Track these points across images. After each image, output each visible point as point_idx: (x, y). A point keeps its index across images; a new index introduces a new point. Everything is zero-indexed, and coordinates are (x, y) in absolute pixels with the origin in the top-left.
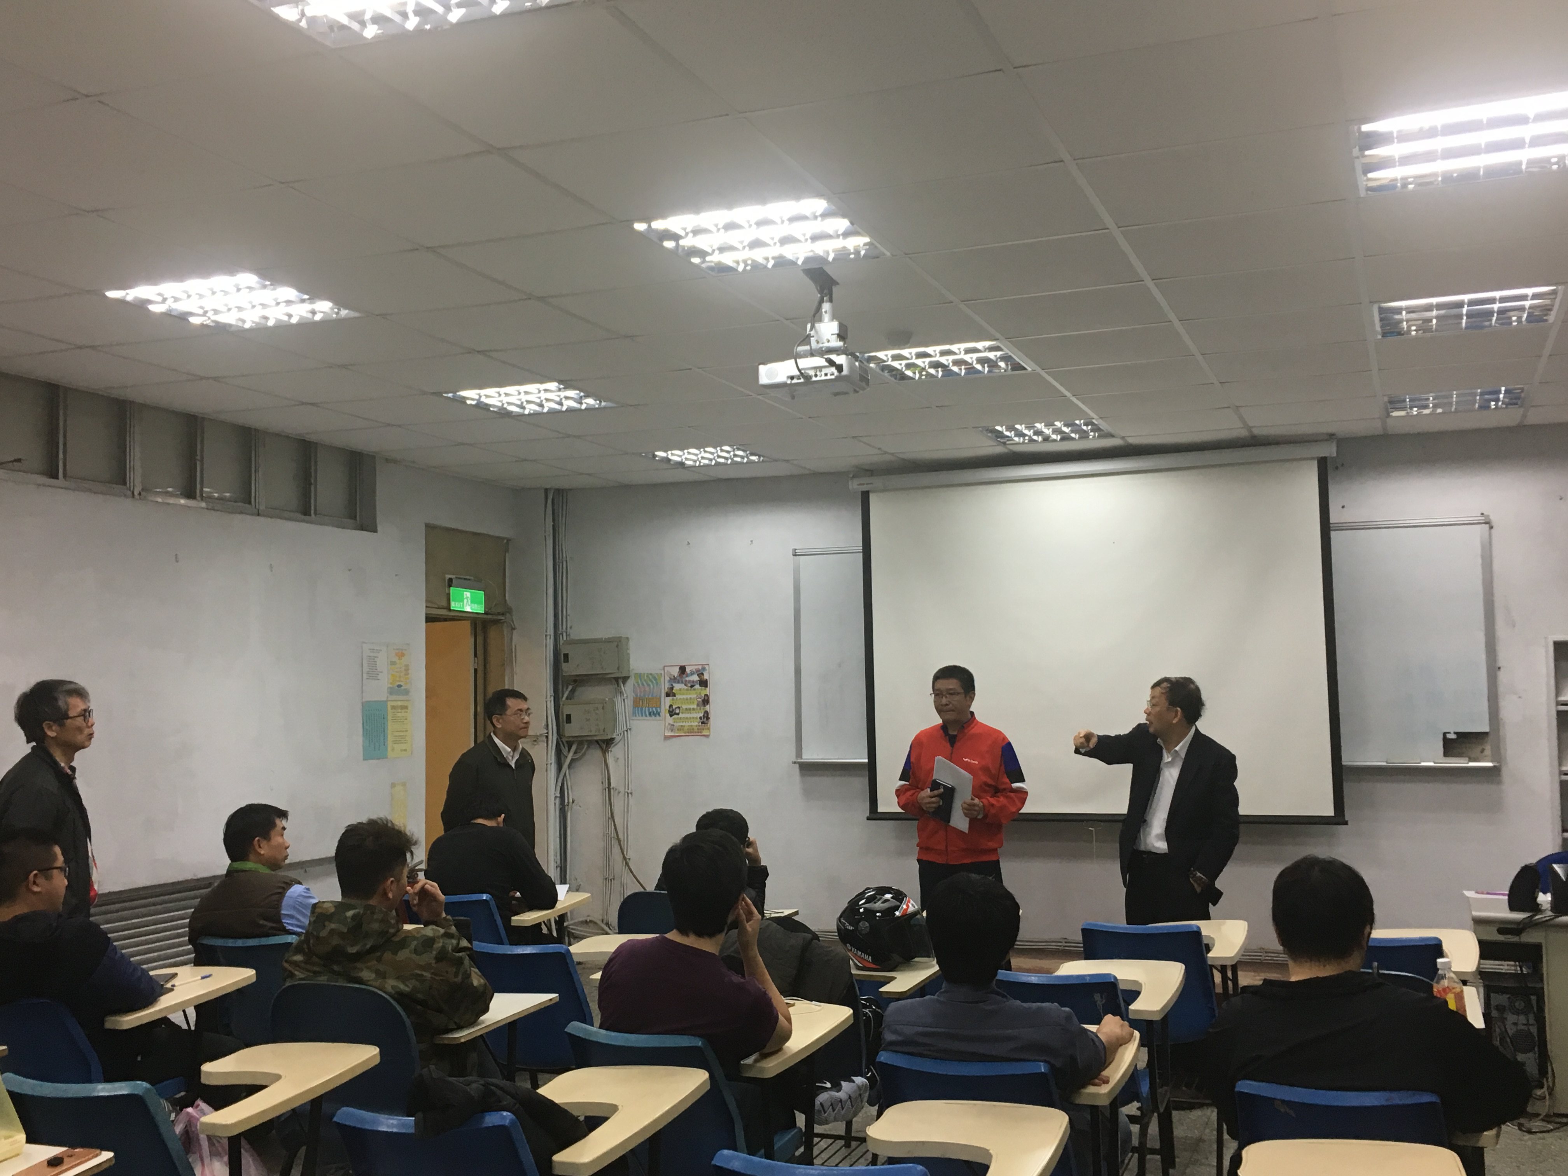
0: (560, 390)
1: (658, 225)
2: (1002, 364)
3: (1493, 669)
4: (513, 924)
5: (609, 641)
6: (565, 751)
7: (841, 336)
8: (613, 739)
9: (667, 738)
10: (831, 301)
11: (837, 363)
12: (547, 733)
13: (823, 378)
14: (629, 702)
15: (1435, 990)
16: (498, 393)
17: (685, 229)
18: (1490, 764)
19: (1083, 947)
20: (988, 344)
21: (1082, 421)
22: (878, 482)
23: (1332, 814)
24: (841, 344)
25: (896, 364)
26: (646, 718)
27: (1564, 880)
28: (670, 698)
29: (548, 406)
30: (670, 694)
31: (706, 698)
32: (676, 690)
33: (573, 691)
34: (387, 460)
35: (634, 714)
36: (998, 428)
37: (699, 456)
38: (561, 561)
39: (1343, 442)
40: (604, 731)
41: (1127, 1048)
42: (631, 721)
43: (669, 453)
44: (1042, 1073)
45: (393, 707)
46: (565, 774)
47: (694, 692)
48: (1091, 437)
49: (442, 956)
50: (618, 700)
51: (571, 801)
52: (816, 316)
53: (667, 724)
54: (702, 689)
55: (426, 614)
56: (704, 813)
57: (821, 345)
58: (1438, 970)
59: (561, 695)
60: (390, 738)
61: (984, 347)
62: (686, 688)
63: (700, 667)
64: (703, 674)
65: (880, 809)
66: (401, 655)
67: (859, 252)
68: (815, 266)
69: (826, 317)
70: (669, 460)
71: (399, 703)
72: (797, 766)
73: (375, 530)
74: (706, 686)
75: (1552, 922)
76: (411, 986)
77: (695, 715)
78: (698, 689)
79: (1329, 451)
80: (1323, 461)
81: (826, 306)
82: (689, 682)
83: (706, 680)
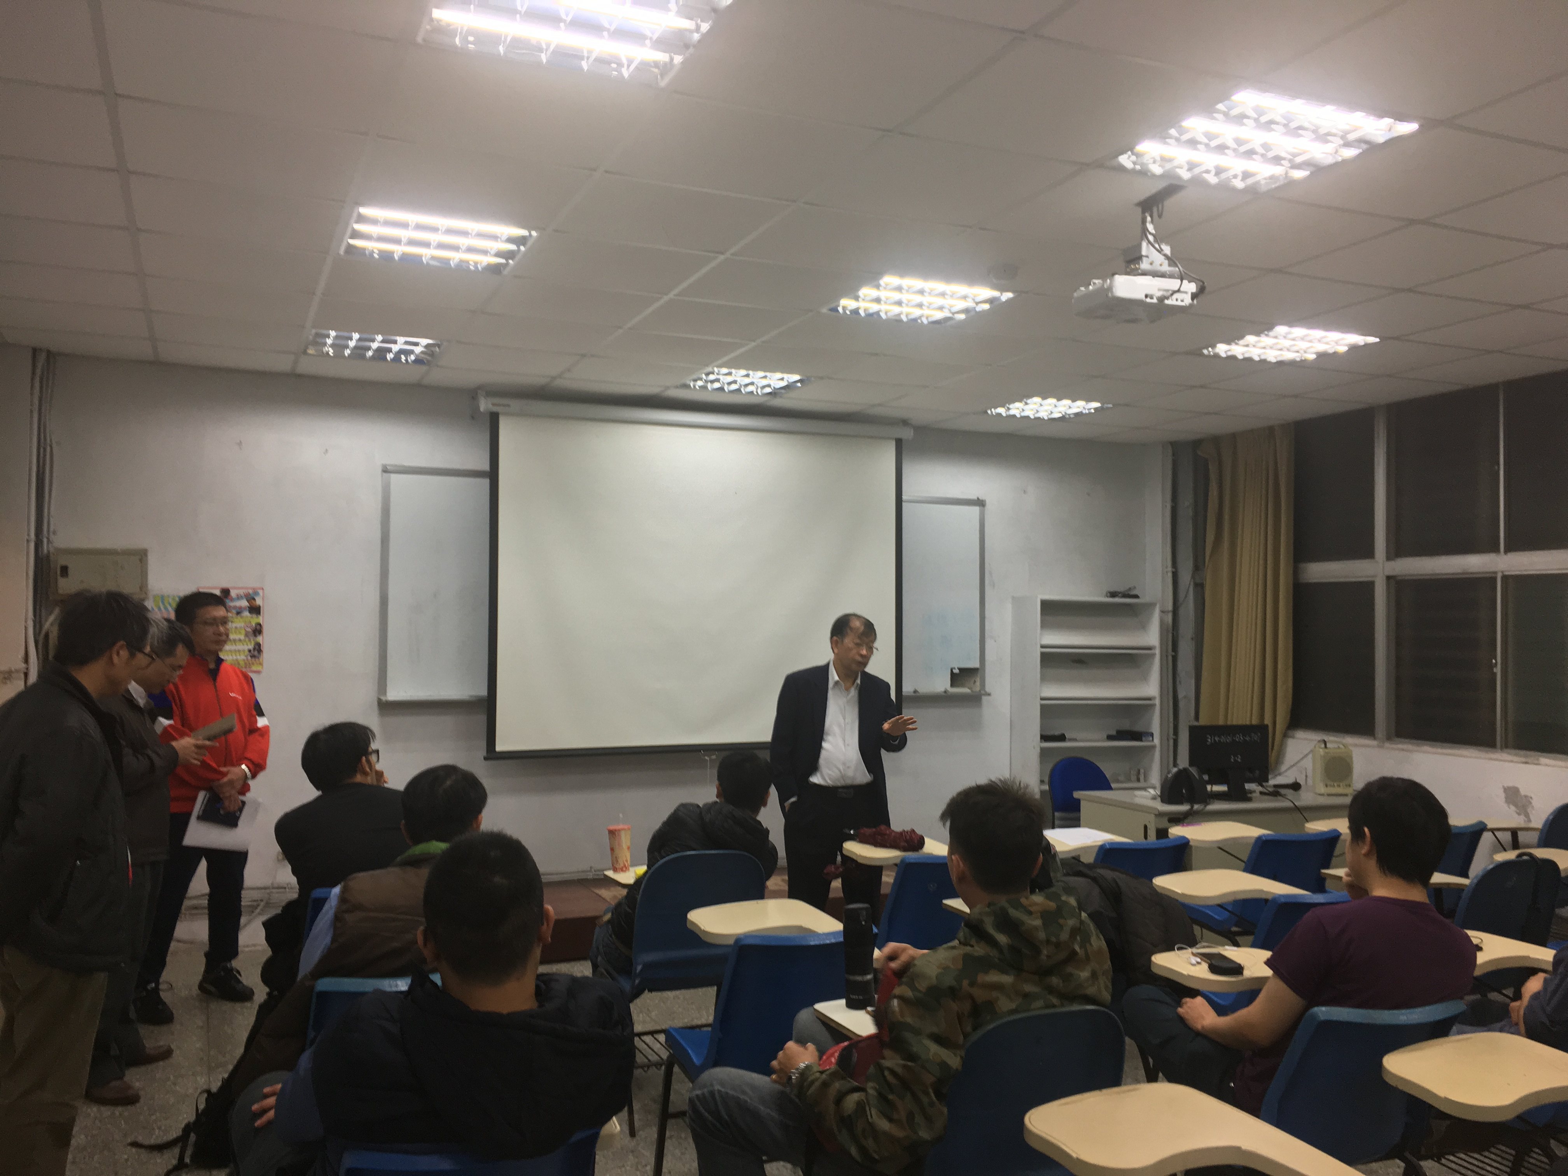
3: (983, 620)
5: (129, 553)
12: (27, 668)
18: (978, 691)
24: (1175, 270)
31: (258, 627)
38: (44, 445)
47: (241, 619)
54: (252, 617)
63: (251, 591)
64: (254, 599)
65: (499, 748)
72: (379, 704)
74: (259, 613)
77: (240, 647)
78: (247, 617)
79: (907, 434)
80: (899, 443)
81: (1150, 227)
82: (235, 607)
83: (259, 607)
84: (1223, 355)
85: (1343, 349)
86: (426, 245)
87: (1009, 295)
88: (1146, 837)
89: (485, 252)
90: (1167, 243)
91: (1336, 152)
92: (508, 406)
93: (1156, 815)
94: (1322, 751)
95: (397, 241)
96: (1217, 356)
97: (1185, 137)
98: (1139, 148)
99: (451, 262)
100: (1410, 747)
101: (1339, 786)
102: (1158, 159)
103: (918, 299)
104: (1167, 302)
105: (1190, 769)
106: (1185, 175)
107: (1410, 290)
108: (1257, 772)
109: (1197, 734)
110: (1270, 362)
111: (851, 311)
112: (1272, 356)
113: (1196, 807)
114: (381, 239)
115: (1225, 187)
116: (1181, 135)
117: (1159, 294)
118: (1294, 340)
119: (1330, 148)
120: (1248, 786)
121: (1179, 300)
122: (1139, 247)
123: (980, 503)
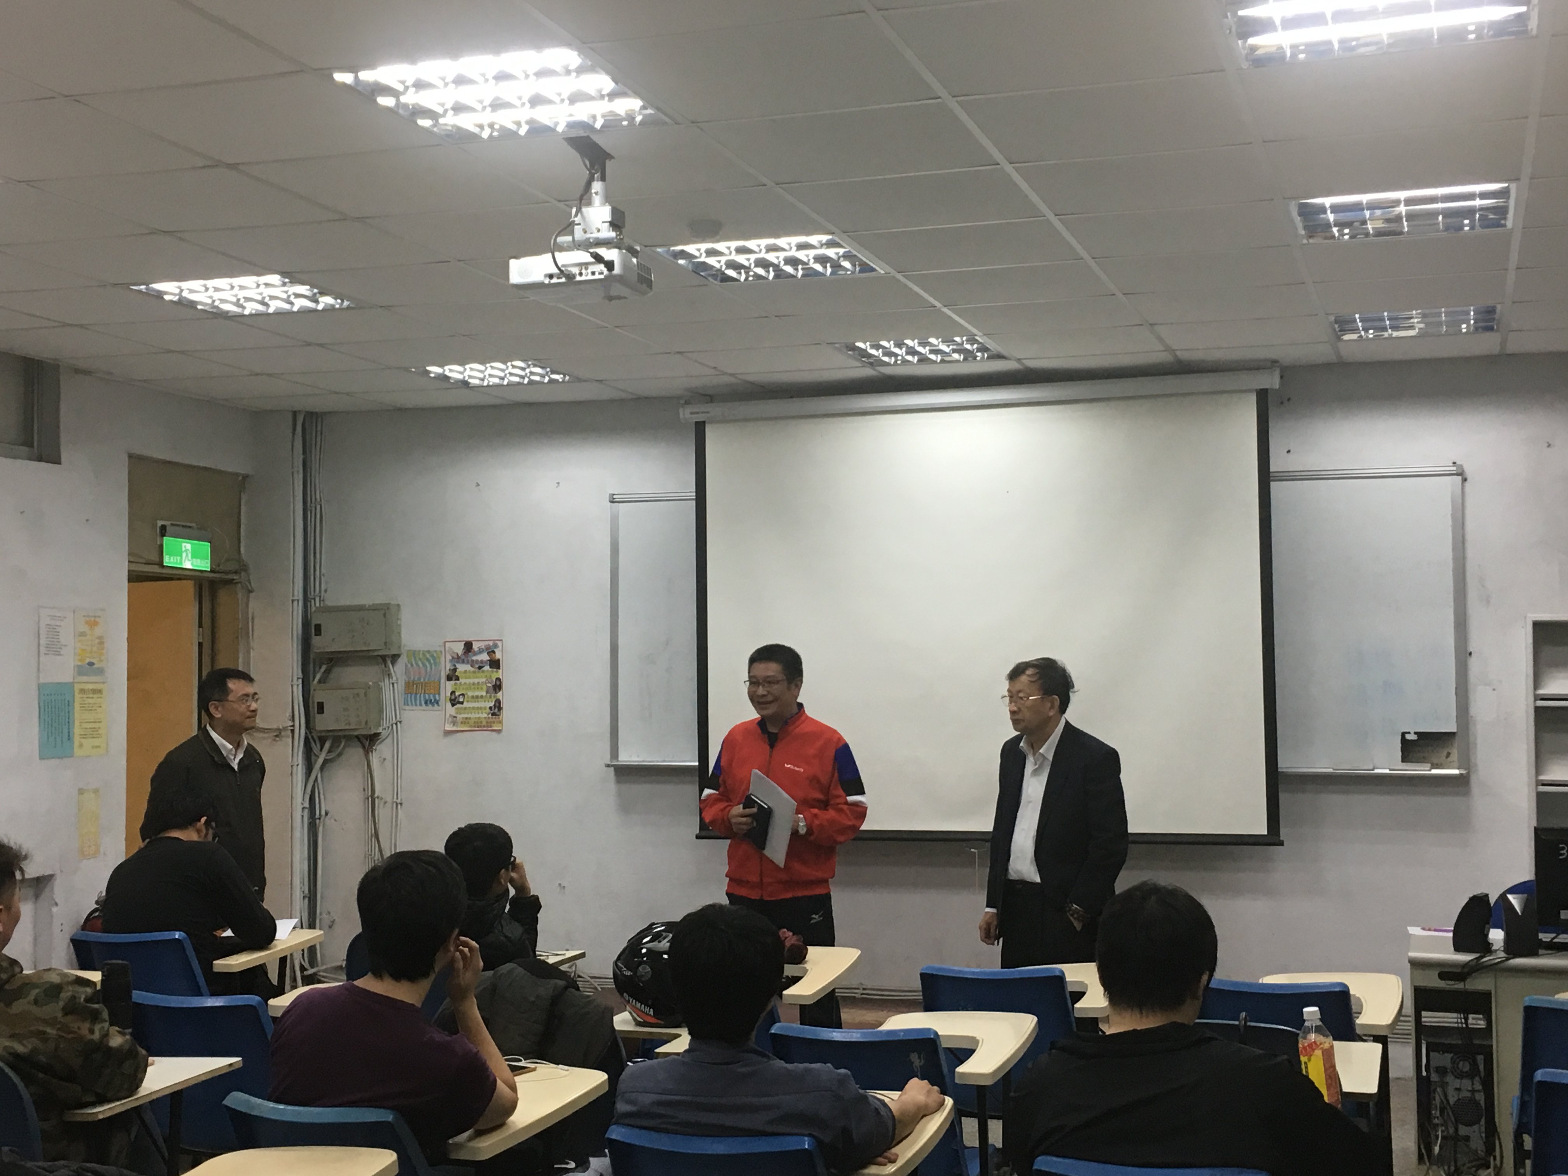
0: (284, 284)
1: (366, 76)
2: (847, 264)
3: (1463, 655)
4: (215, 970)
5: (374, 608)
6: (316, 748)
7: (616, 224)
8: (377, 735)
9: (448, 733)
10: (603, 179)
11: (606, 259)
12: (293, 726)
13: (590, 277)
14: (400, 687)
15: (1300, 1046)
16: (205, 286)
17: (403, 82)
18: (1456, 772)
19: (923, 995)
20: (825, 238)
21: (964, 338)
22: (715, 410)
23: (1266, 833)
24: (613, 234)
25: (712, 261)
26: (421, 708)
27: (1520, 913)
28: (452, 682)
29: (274, 306)
30: (452, 676)
31: (498, 683)
32: (460, 672)
33: (328, 672)
34: (77, 371)
35: (406, 703)
36: (860, 344)
37: (487, 373)
38: (313, 505)
39: (1288, 372)
40: (366, 723)
41: (932, 1119)
42: (402, 712)
43: (446, 368)
44: (806, 1149)
45: (82, 691)
46: (316, 779)
47: (482, 674)
48: (978, 358)
49: (72, 1008)
50: (386, 684)
51: (323, 813)
52: (584, 198)
53: (448, 716)
54: (492, 672)
55: (129, 571)
56: (456, 829)
57: (588, 235)
58: (1304, 1021)
59: (311, 679)
60: (77, 731)
61: (820, 242)
62: (472, 669)
63: (491, 643)
64: (494, 652)
66: (93, 624)
67: (634, 118)
68: (582, 133)
69: (597, 200)
70: (447, 378)
71: (91, 686)
72: (612, 769)
73: (58, 461)
74: (498, 668)
75: (1502, 965)
76: (30, 1047)
77: (481, 704)
78: (488, 671)
79: (1274, 382)
80: (1263, 396)
82: (477, 661)
83: (499, 660)
109: (1545, 842)
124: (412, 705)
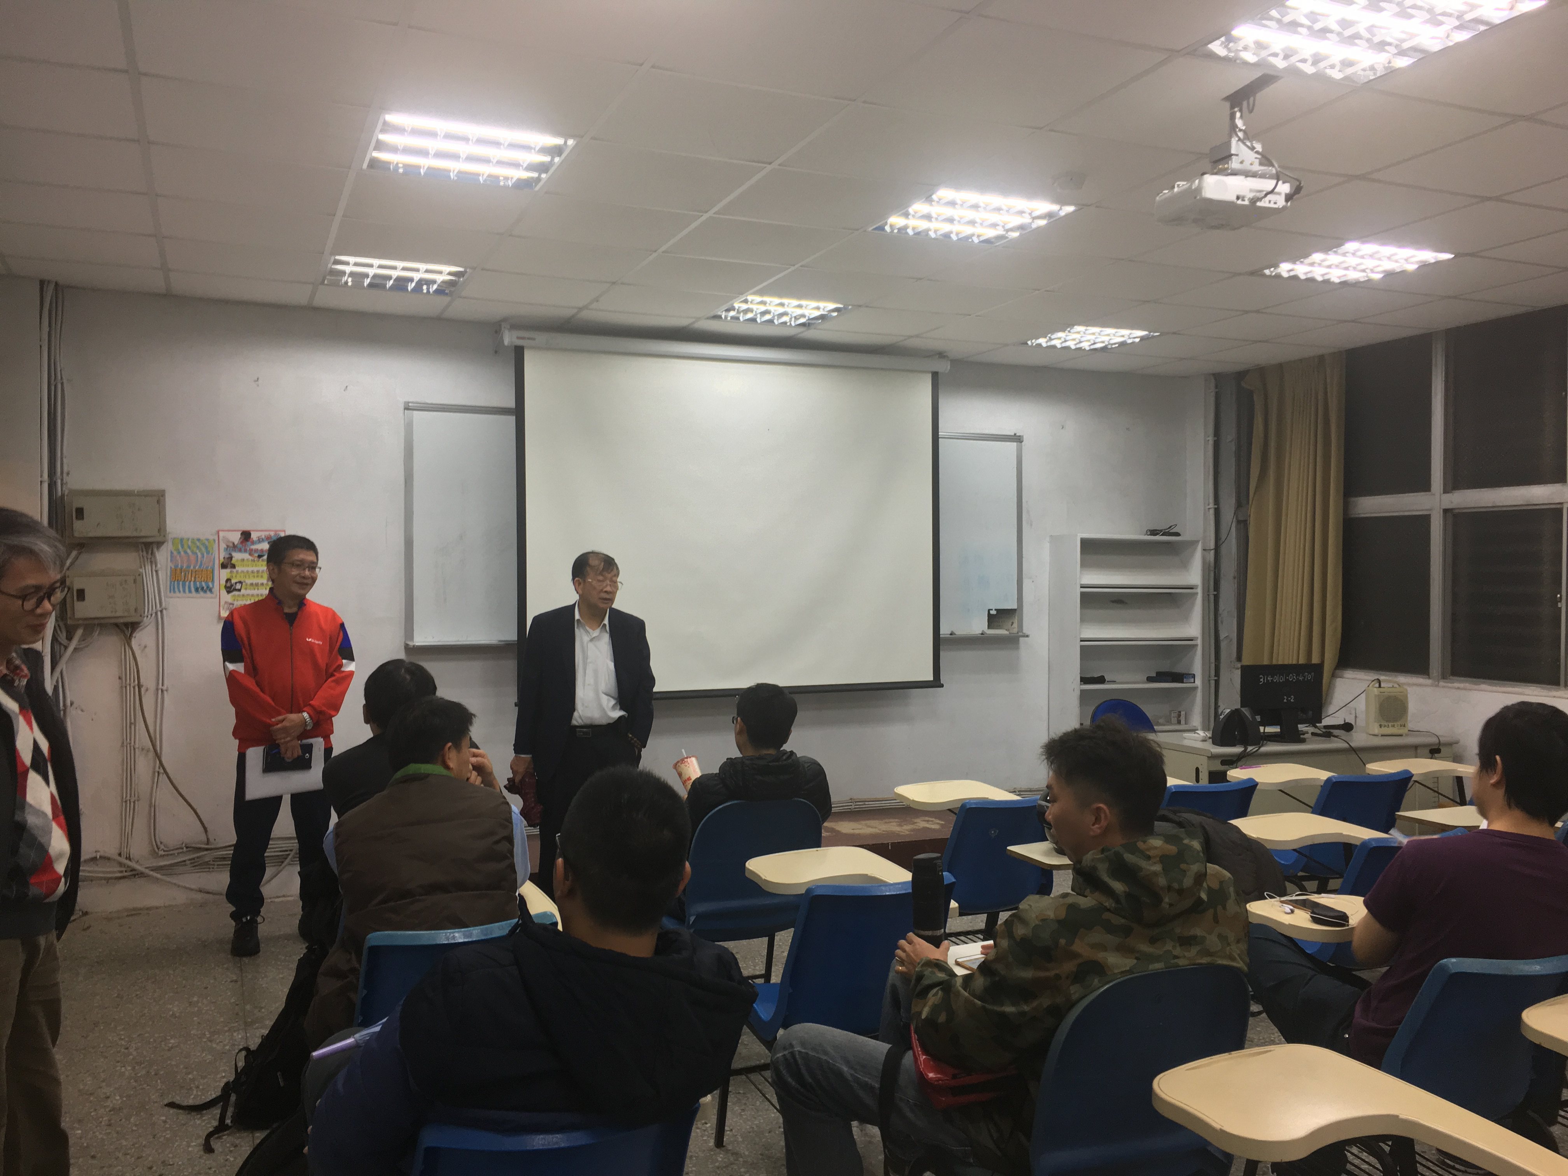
3: (1020, 559)
8: (141, 622)
14: (165, 574)
18: (1015, 633)
23: (932, 679)
24: (1269, 169)
26: (190, 595)
28: (228, 570)
30: (227, 564)
32: (237, 560)
35: (172, 590)
38: (54, 383)
39: (954, 362)
42: (168, 599)
50: (148, 570)
51: (68, 703)
53: (223, 603)
57: (1247, 167)
62: (250, 558)
79: (943, 367)
80: (935, 376)
81: (1239, 123)
82: (256, 551)
84: (1285, 275)
85: (1411, 267)
86: (455, 157)
87: (1070, 209)
88: (1197, 781)
89: (516, 165)
90: (1258, 141)
91: (1448, 37)
92: (534, 339)
93: (1208, 757)
94: (1376, 691)
95: (423, 153)
96: (1279, 276)
97: (1286, 19)
98: (1236, 33)
99: (481, 178)
100: (1467, 685)
101: (1393, 726)
102: (1252, 45)
103: (971, 215)
104: (1259, 204)
105: (1243, 709)
106: (1280, 63)
107: (1498, 199)
108: (1310, 713)
109: (1250, 674)
110: (1333, 283)
111: (899, 229)
112: (1335, 276)
113: (1250, 748)
114: (407, 151)
115: (1320, 77)
116: (1282, 17)
117: (1251, 195)
118: (1362, 257)
119: (1441, 31)
120: (1301, 727)
121: (1272, 202)
122: (1228, 145)
123: (1017, 439)
124: (180, 592)
